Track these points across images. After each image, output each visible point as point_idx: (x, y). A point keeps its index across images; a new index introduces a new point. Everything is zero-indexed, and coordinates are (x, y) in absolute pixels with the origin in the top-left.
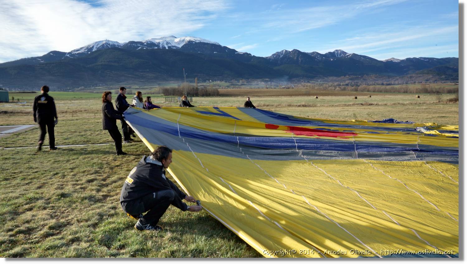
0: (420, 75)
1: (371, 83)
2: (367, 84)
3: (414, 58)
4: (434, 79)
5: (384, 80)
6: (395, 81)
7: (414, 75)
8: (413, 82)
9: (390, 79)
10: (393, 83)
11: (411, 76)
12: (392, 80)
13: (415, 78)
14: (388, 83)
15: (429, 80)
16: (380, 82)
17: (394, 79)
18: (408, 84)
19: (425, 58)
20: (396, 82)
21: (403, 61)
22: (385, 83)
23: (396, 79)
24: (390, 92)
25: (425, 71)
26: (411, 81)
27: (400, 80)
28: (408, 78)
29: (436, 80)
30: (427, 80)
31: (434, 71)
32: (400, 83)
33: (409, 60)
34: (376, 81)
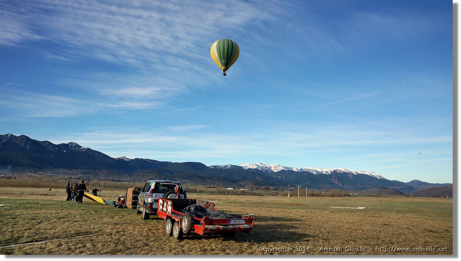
0: (145, 174)
1: (103, 178)
2: (98, 179)
3: (141, 159)
5: (115, 176)
7: (140, 174)
8: (140, 180)
9: (120, 176)
10: (122, 180)
11: (138, 174)
12: (122, 177)
13: (141, 176)
14: (118, 179)
16: (111, 178)
17: (124, 176)
19: (150, 160)
20: (125, 179)
22: (115, 179)
24: (119, 188)
25: (150, 171)
26: (138, 179)
28: (135, 176)
31: (156, 172)
32: (128, 180)
33: (137, 159)
34: (107, 177)
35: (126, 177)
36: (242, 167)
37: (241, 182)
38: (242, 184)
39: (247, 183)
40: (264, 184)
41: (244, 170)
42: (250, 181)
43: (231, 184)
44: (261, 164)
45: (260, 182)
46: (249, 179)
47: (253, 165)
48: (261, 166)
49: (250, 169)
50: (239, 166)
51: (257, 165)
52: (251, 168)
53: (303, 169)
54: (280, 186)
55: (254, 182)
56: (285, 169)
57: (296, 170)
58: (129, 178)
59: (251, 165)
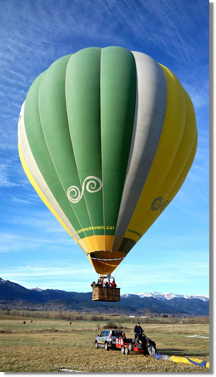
0: (55, 304)
1: (19, 308)
2: (16, 308)
3: (52, 289)
4: (64, 308)
5: (29, 306)
6: (37, 307)
7: (51, 303)
8: (51, 309)
10: (36, 309)
11: (49, 304)
12: (35, 306)
13: (52, 306)
14: (32, 309)
15: (61, 308)
16: (27, 308)
17: (37, 306)
18: (47, 310)
19: (59, 290)
20: (39, 308)
21: (44, 291)
22: (30, 308)
23: (38, 306)
24: (35, 317)
25: (59, 301)
26: (49, 309)
27: (41, 307)
28: (47, 305)
29: (66, 309)
30: (60, 308)
31: (65, 302)
32: (41, 309)
33: (48, 290)
34: (23, 306)
35: (39, 306)
36: (139, 296)
37: (139, 310)
38: (141, 312)
39: (145, 311)
40: (160, 311)
41: (140, 298)
42: (148, 309)
43: (131, 311)
44: (155, 292)
45: (156, 309)
46: (146, 307)
47: (148, 294)
48: (155, 294)
49: (145, 297)
50: (136, 295)
51: (152, 294)
52: (147, 296)
53: (193, 296)
54: (175, 313)
55: (151, 309)
56: (177, 297)
57: (187, 298)
58: (41, 308)
59: (146, 294)
